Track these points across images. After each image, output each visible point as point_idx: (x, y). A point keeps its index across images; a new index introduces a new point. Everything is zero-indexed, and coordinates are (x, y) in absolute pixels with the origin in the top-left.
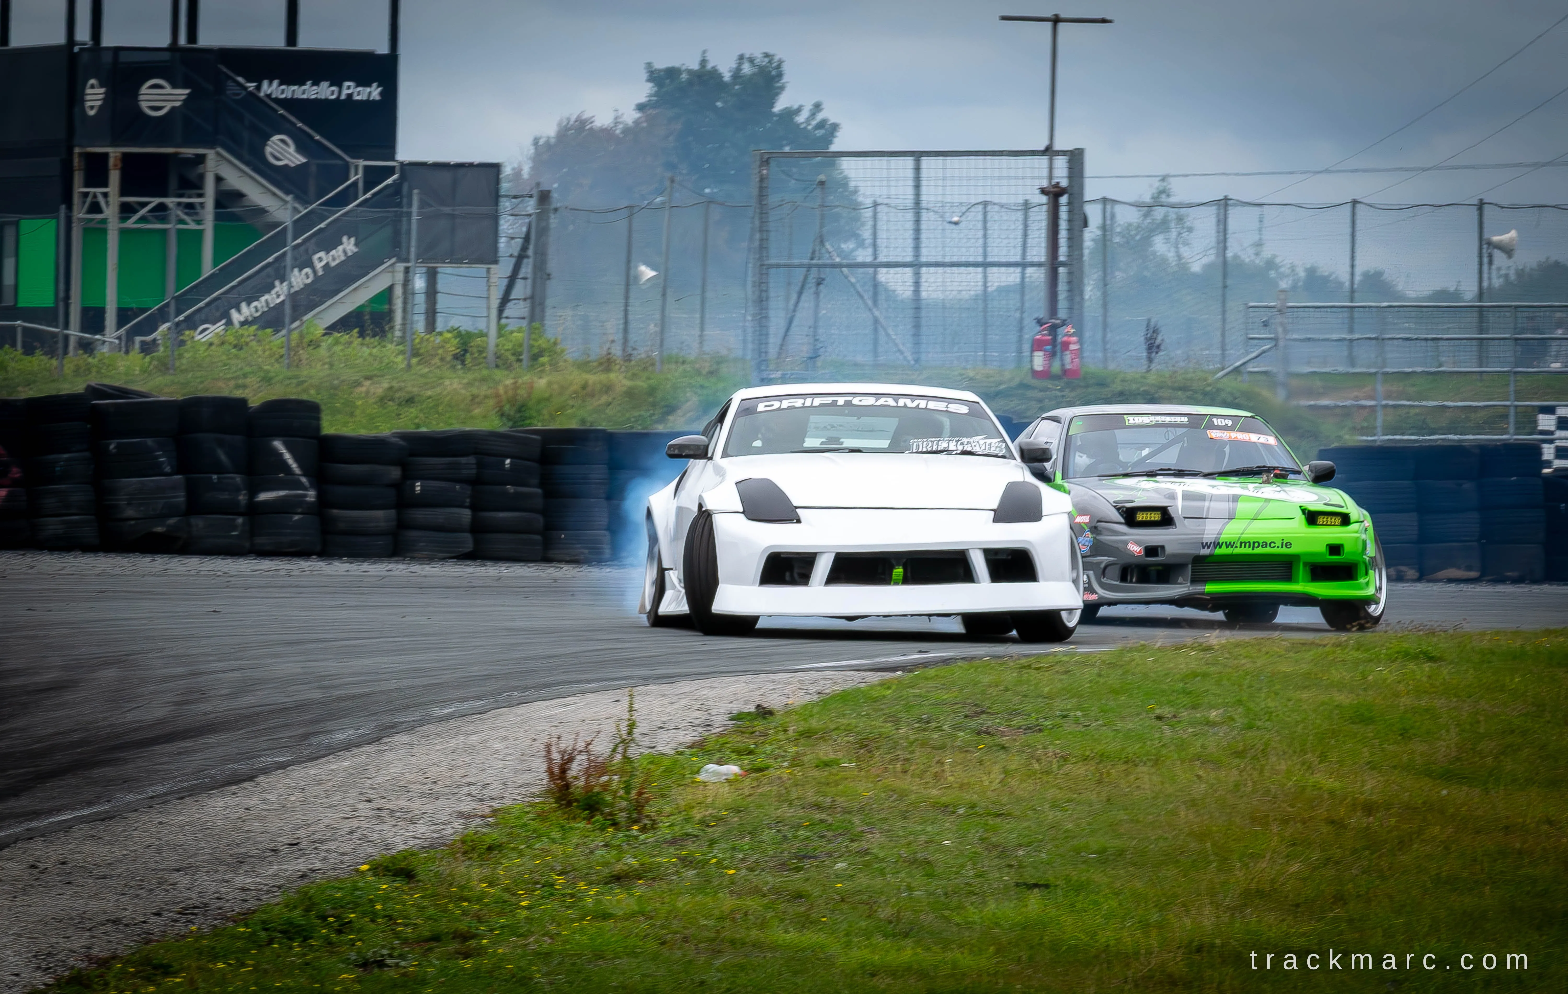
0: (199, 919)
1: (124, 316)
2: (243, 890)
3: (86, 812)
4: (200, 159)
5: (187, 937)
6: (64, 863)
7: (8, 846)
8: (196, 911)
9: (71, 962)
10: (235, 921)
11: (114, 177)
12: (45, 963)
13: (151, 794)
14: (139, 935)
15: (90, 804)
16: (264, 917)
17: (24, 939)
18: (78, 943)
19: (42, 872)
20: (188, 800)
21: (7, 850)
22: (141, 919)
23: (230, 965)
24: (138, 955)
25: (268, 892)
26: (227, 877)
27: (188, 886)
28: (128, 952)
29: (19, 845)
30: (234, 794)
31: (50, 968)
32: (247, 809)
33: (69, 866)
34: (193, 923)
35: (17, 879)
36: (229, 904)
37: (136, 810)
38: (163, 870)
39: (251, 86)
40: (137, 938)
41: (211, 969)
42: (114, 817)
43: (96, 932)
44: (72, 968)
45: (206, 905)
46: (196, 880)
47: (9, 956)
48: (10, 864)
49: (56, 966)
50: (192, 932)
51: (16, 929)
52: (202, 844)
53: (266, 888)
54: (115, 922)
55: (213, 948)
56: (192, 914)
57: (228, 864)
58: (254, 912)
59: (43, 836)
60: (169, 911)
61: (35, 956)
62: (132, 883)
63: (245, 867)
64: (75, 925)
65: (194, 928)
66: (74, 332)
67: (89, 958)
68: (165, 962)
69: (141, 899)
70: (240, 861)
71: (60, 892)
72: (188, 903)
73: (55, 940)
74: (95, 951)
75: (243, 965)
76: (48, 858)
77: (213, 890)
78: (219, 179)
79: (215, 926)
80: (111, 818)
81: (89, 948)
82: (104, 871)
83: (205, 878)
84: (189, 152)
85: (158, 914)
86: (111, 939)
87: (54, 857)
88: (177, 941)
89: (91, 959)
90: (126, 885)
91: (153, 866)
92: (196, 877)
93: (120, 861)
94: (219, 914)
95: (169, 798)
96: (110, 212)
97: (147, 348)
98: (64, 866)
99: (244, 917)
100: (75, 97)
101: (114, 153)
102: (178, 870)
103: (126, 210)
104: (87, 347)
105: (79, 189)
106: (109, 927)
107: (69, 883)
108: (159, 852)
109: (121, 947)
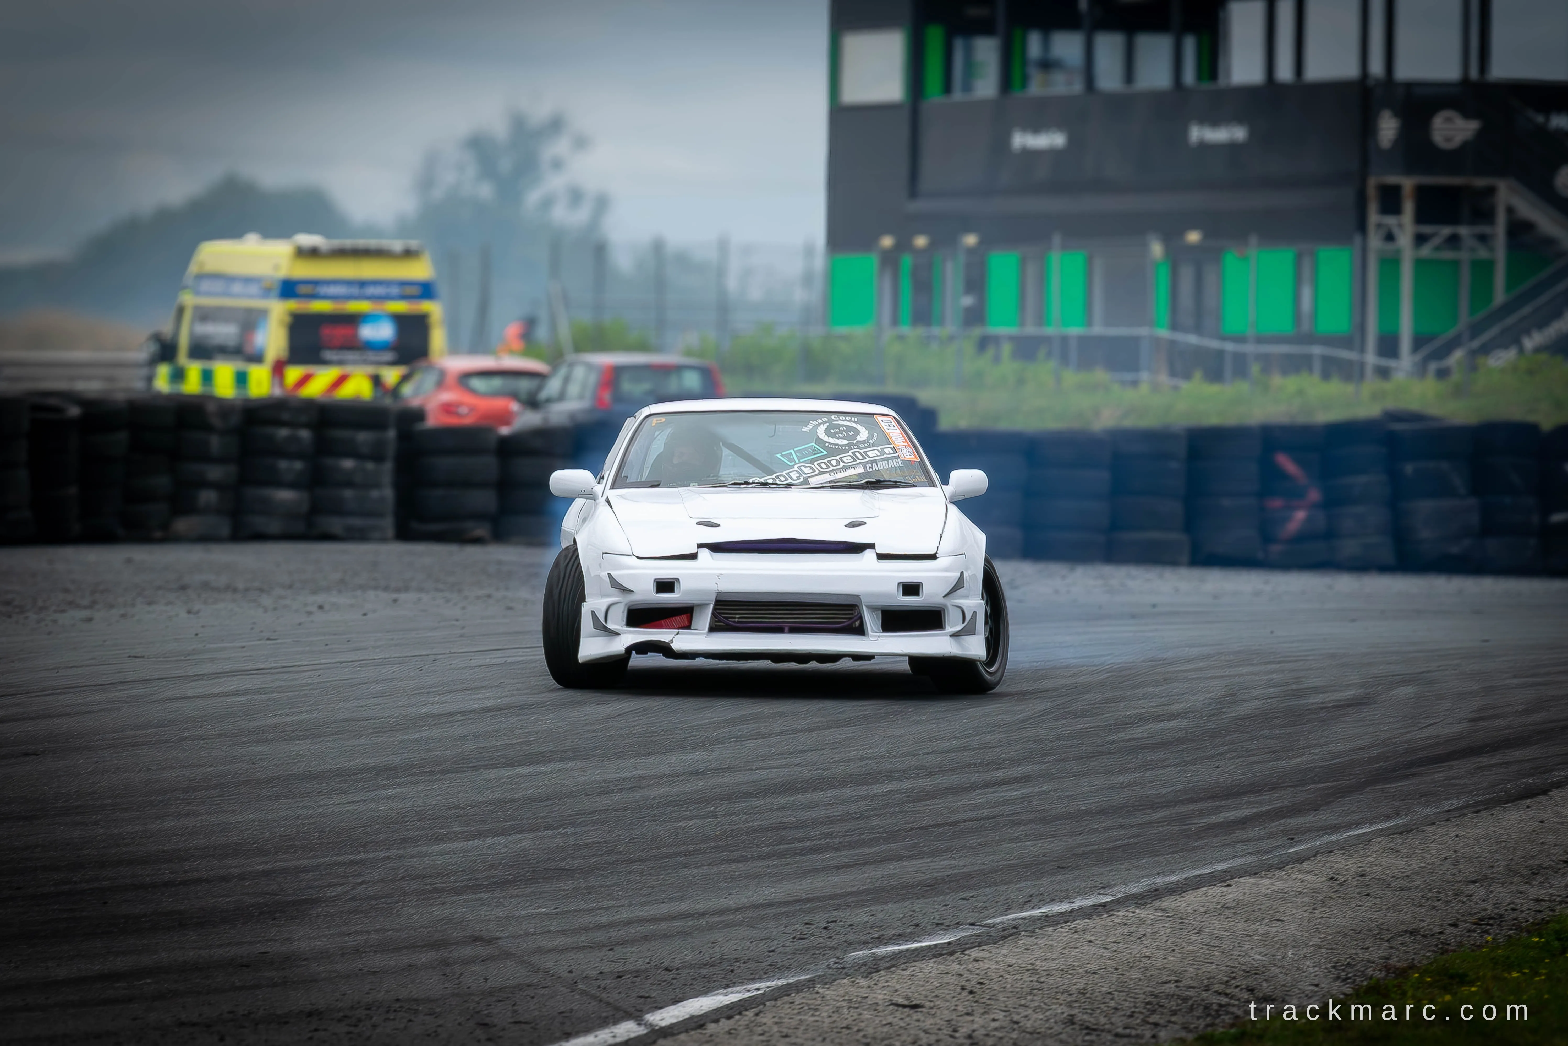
0: (1494, 930)
1: (1419, 342)
2: (1537, 900)
3: (1384, 825)
4: (1491, 191)
5: (1483, 947)
6: (1362, 875)
7: (1308, 859)
8: (1491, 922)
9: (1370, 972)
10: (1528, 932)
11: (1408, 207)
12: (1343, 974)
13: (1447, 808)
14: (1436, 945)
15: (1388, 818)
16: (1557, 927)
17: (1323, 950)
18: (1376, 954)
19: (1341, 885)
20: (1484, 814)
21: (1307, 863)
22: (1437, 929)
23: (1524, 974)
24: (1435, 965)
25: (1561, 903)
26: (1521, 889)
27: (1484, 897)
28: (1425, 962)
29: (1319, 857)
30: (1528, 807)
31: (1350, 978)
32: (1542, 822)
33: (1368, 878)
34: (1489, 934)
35: (1316, 891)
36: (1523, 915)
37: (1434, 824)
38: (1460, 882)
39: (1540, 119)
40: (1432, 948)
41: (1506, 978)
42: (1412, 830)
43: (1394, 943)
44: (1371, 978)
45: (1501, 916)
46: (1491, 892)
47: (1308, 966)
48: (1309, 877)
49: (1355, 976)
50: (1487, 942)
51: (1316, 940)
52: (1497, 856)
53: (1559, 899)
54: (1412, 933)
55: (1508, 957)
56: (1488, 924)
57: (1522, 876)
58: (1548, 922)
59: (1342, 849)
60: (1465, 921)
61: (1334, 967)
62: (1430, 895)
63: (1539, 878)
64: (1374, 936)
65: (1489, 938)
66: (1371, 358)
67: (1387, 968)
68: (1461, 971)
69: (1438, 910)
70: (1535, 872)
71: (1359, 903)
72: (1483, 913)
73: (1354, 951)
74: (1393, 961)
75: (1537, 974)
76: (1347, 870)
77: (1508, 901)
78: (1510, 210)
79: (1510, 936)
80: (1408, 832)
81: (1388, 959)
82: (1402, 883)
83: (1501, 889)
84: (1480, 182)
85: (1455, 925)
86: (1408, 949)
87: (1353, 870)
88: (1473, 951)
89: (1390, 969)
90: (1423, 897)
91: (1450, 878)
92: (1492, 888)
93: (1418, 874)
94: (1514, 925)
95: (1466, 811)
96: (1405, 242)
97: (1442, 374)
98: (1362, 879)
99: (1538, 927)
100: (1368, 129)
101: (1408, 183)
102: (1474, 882)
103: (1420, 239)
104: (1384, 373)
105: (1374, 217)
106: (1407, 939)
107: (1368, 895)
108: (1455, 864)
109: (1418, 957)
